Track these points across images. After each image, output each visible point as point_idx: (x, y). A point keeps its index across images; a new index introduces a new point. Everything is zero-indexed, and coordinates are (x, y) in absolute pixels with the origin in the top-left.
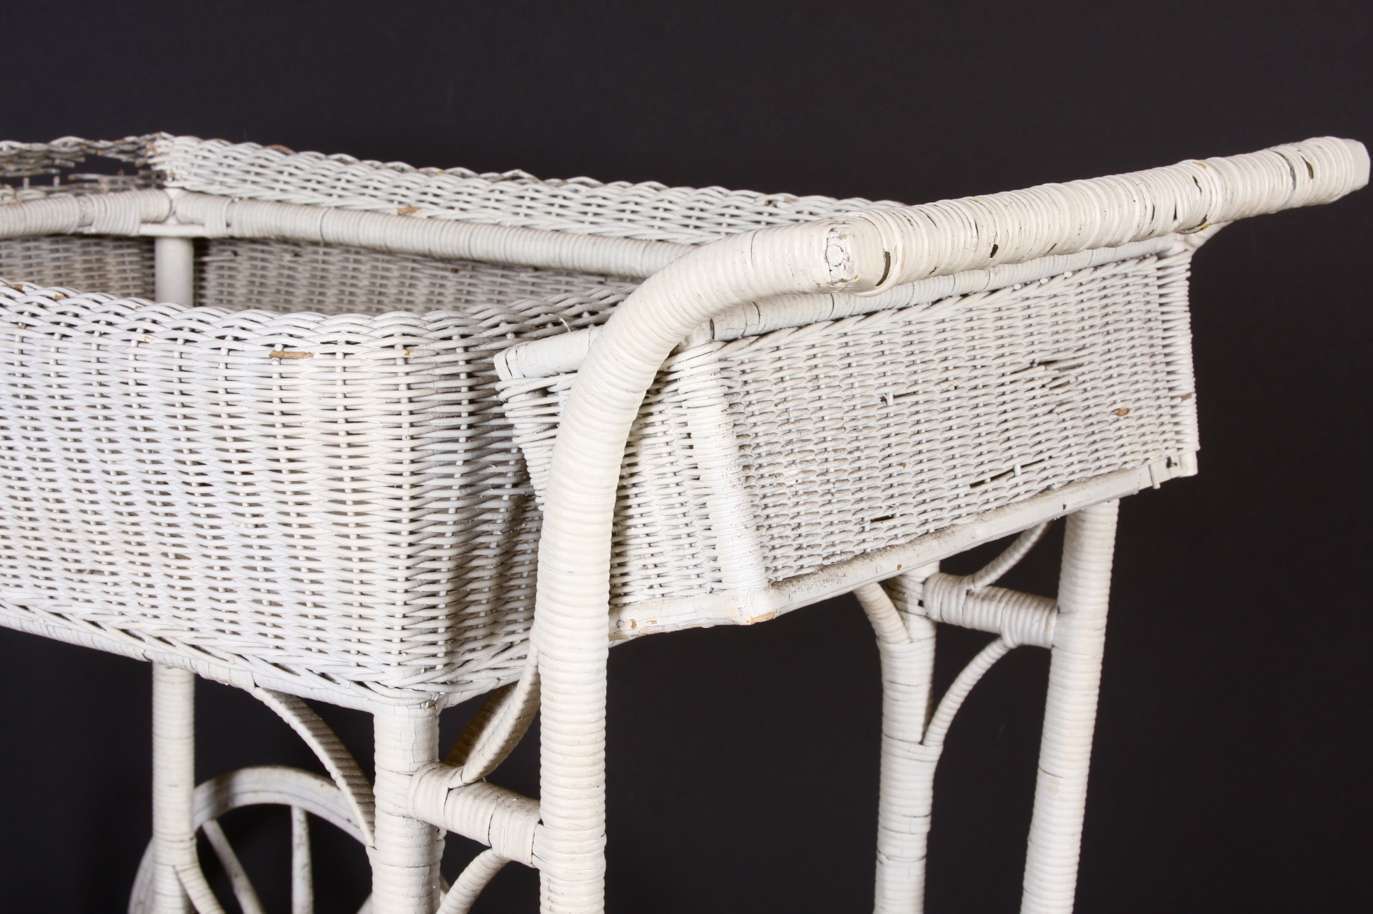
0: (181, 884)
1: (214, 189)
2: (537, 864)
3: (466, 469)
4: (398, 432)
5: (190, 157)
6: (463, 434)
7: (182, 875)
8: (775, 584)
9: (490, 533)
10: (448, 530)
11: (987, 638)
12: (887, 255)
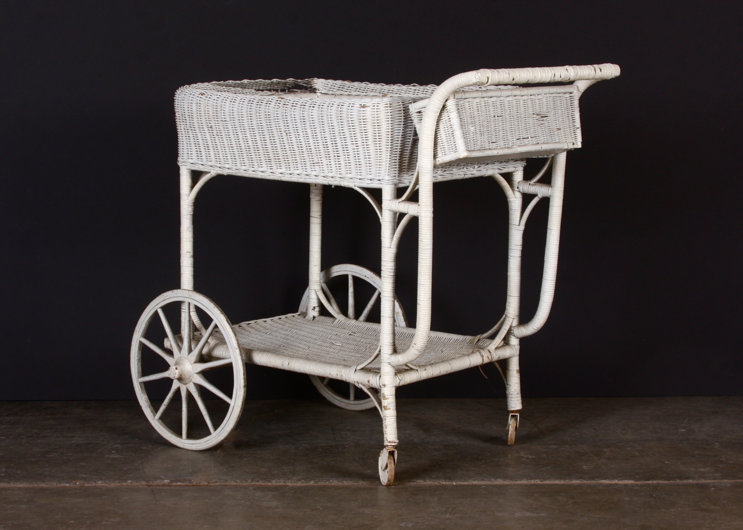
0: (317, 295)
1: (330, 92)
2: (418, 214)
3: (403, 131)
4: (388, 122)
5: (323, 84)
6: (402, 123)
7: (317, 292)
8: (469, 151)
9: (408, 147)
10: (399, 145)
11: (534, 196)
12: (488, 78)
